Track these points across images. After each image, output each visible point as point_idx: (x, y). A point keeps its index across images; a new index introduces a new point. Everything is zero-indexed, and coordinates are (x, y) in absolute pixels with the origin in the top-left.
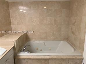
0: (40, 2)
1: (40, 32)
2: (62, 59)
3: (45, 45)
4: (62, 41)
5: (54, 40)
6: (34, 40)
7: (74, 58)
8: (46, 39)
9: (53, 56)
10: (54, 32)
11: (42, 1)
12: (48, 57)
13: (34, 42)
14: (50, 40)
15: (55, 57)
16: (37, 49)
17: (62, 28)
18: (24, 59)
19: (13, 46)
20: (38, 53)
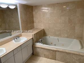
0: (56, 4)
1: (55, 30)
2: (67, 53)
3: (59, 41)
4: (75, 39)
5: (67, 38)
6: (50, 35)
7: (77, 53)
8: (60, 36)
9: (59, 49)
10: (68, 31)
11: (57, 3)
12: (55, 49)
13: (49, 37)
14: (64, 37)
15: (61, 50)
16: (52, 43)
17: (76, 27)
18: (39, 48)
19: (32, 37)
20: (49, 45)
